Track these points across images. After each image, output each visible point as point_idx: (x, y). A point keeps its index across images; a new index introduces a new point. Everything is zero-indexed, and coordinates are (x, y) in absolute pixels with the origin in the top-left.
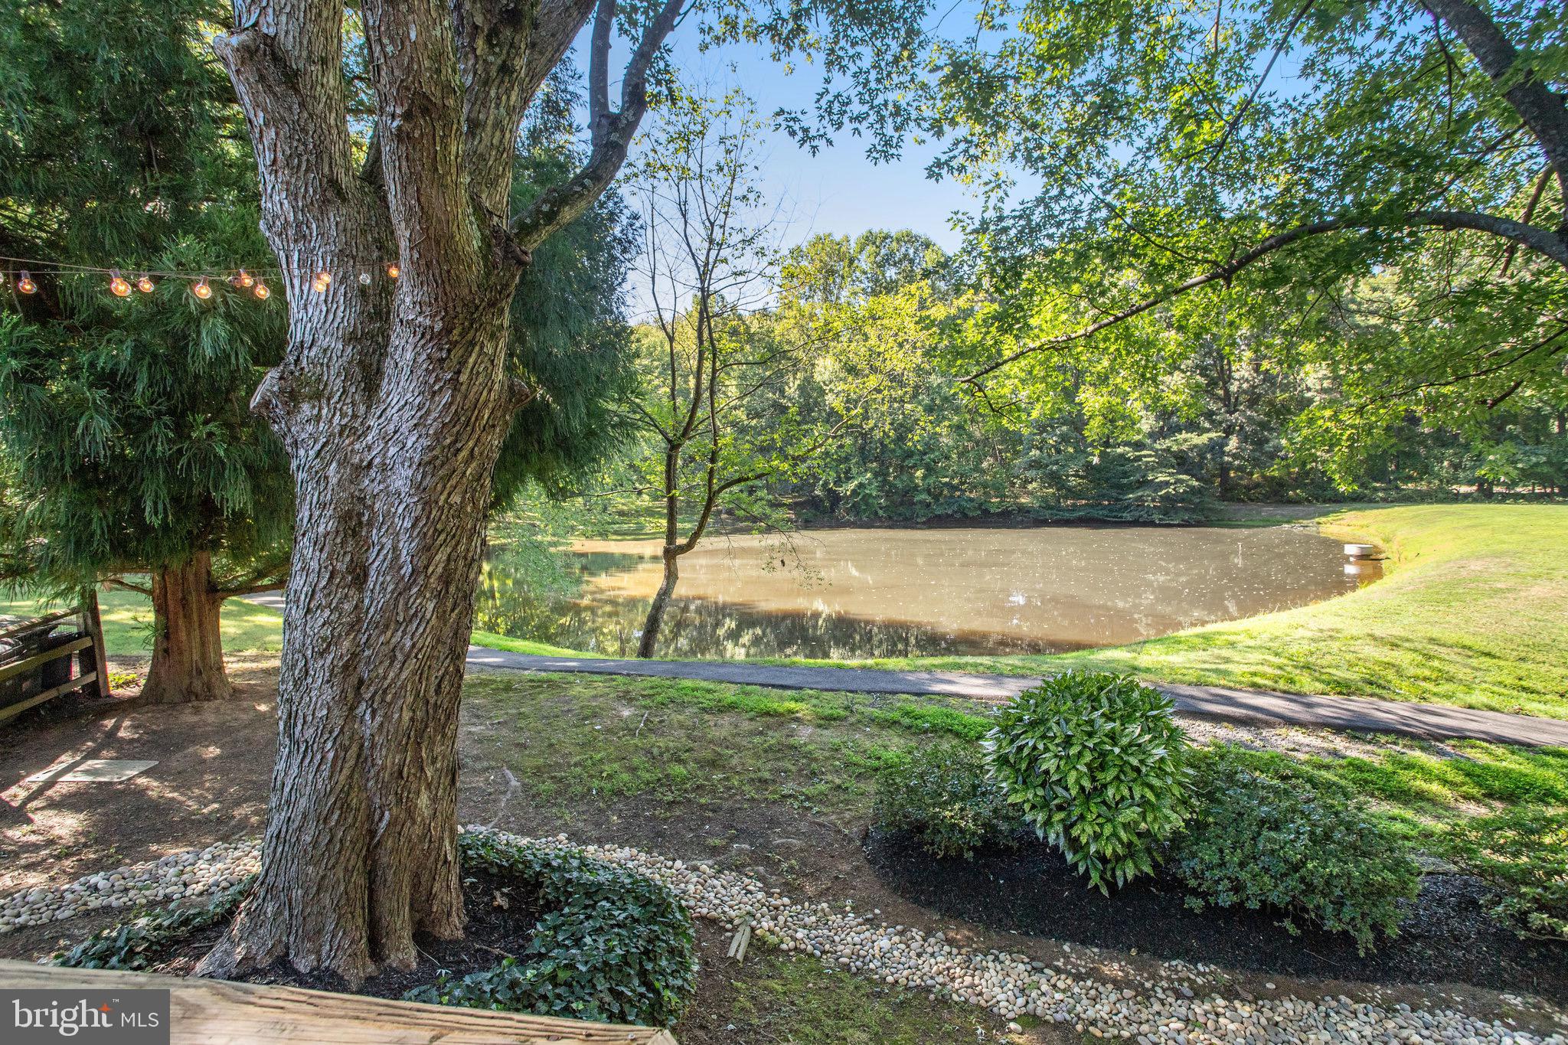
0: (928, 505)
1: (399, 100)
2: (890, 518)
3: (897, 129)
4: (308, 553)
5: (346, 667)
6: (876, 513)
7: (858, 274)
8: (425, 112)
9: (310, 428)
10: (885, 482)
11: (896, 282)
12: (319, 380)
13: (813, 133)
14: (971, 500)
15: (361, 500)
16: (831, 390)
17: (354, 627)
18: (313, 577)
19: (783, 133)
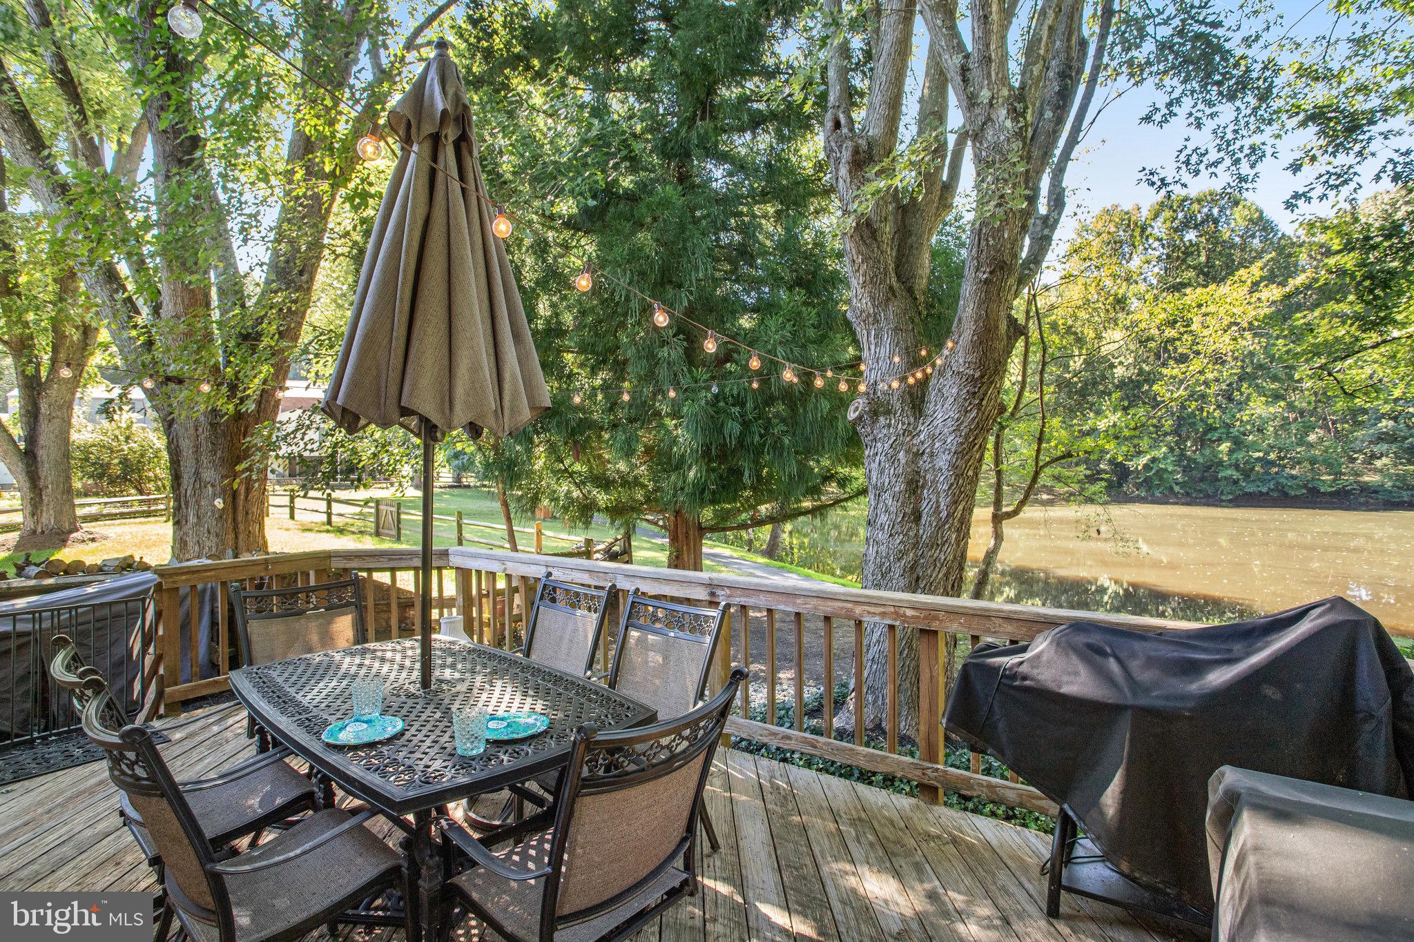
0: (1236, 482)
1: (989, 265)
2: (1188, 494)
3: (1252, 166)
4: (890, 502)
5: (911, 568)
6: (1171, 488)
7: (1151, 241)
8: (1002, 268)
9: (885, 431)
10: (1182, 455)
11: (1197, 245)
12: (888, 403)
13: (1169, 180)
14: (1293, 477)
15: (918, 473)
16: (1121, 363)
17: (915, 545)
18: (893, 516)
19: (1144, 185)
